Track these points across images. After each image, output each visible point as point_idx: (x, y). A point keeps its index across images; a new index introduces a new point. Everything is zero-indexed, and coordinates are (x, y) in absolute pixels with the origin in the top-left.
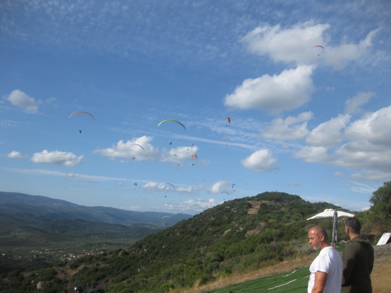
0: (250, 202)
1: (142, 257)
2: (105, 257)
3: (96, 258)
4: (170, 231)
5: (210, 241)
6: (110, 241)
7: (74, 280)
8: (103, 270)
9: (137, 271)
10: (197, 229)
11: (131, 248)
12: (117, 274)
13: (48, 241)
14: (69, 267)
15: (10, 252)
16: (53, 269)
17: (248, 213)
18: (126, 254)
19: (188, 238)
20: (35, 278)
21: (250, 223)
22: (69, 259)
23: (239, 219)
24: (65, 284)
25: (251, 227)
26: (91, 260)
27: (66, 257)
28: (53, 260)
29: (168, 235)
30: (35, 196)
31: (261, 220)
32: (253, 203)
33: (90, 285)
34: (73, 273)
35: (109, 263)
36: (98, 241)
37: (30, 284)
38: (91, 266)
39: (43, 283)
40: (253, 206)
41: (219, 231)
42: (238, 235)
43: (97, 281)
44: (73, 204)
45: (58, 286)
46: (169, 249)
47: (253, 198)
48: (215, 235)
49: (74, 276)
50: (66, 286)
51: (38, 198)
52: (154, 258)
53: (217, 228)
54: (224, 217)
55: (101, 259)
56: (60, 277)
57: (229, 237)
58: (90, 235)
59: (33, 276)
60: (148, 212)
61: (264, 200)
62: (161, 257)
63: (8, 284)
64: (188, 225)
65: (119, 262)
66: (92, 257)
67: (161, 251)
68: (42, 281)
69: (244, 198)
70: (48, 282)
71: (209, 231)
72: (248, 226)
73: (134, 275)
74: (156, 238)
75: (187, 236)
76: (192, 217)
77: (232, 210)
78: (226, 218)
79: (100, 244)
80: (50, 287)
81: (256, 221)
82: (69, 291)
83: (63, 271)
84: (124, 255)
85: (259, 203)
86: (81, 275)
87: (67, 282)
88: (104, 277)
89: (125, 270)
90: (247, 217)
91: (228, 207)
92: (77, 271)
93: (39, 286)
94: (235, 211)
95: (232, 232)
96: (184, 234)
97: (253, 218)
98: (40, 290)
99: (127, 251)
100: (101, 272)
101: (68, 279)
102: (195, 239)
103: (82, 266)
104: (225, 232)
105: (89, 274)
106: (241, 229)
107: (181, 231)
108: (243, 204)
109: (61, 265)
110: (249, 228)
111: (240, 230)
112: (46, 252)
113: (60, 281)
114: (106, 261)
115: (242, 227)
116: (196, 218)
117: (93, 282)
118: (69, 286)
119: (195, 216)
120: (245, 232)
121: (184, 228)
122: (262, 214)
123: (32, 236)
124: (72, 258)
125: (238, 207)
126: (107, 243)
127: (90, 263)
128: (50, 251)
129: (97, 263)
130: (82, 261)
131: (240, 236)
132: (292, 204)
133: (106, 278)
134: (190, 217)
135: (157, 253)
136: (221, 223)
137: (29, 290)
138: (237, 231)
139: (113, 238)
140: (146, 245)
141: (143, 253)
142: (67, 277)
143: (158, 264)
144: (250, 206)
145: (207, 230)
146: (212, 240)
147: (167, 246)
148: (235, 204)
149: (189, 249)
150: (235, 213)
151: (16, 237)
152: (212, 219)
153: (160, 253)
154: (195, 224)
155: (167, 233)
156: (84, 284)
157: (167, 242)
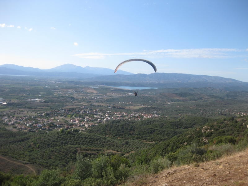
13: (226, 104)
15: (205, 110)
22: (242, 115)
27: (239, 114)
30: (214, 77)
37: (242, 125)
51: (216, 78)
59: (243, 121)
112: (226, 111)
123: (216, 101)
124: (244, 115)
128: (229, 110)
151: (206, 101)
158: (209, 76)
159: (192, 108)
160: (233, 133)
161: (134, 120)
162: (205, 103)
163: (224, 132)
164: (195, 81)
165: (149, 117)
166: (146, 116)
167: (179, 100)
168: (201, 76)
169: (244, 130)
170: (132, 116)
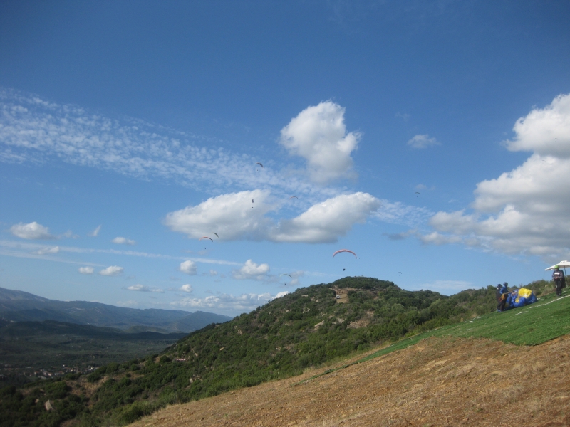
1: (192, 364)
2: (137, 365)
3: (124, 367)
4: (227, 328)
5: (299, 338)
6: (100, 351)
7: (97, 397)
8: (138, 382)
9: (189, 381)
10: (267, 325)
12: (159, 387)
14: (86, 380)
16: (65, 383)
17: (339, 301)
18: (168, 360)
19: (256, 337)
20: (39, 396)
21: (354, 313)
24: (85, 403)
25: (356, 317)
26: (117, 370)
28: (18, 379)
29: (225, 334)
32: (337, 291)
33: (122, 403)
34: (94, 387)
35: (145, 372)
37: (34, 403)
38: (120, 378)
39: (53, 402)
41: (305, 325)
43: (132, 396)
45: (76, 405)
46: (232, 352)
48: (301, 330)
49: (95, 391)
50: (87, 405)
52: (211, 365)
53: (300, 322)
54: (304, 308)
55: (131, 367)
56: (75, 393)
57: (323, 330)
58: (69, 342)
59: (37, 393)
60: (152, 310)
62: (221, 362)
64: (252, 321)
65: (159, 371)
67: (219, 355)
68: (51, 400)
70: (60, 400)
71: (287, 326)
73: (186, 386)
74: (208, 338)
75: (255, 334)
77: (312, 300)
79: (86, 357)
80: (65, 407)
82: (93, 411)
83: (78, 386)
84: (164, 362)
85: (344, 290)
86: (106, 389)
87: (87, 400)
88: (141, 391)
89: (170, 381)
91: (305, 296)
92: (100, 385)
93: (48, 405)
94: (317, 301)
95: (326, 325)
96: (249, 331)
97: (354, 307)
98: (50, 411)
99: (167, 356)
100: (136, 386)
101: (88, 395)
102: (267, 337)
103: (105, 379)
104: (316, 326)
105: (119, 387)
106: (341, 320)
107: (245, 327)
108: (324, 291)
109: (74, 378)
110: (351, 318)
111: (338, 322)
112: (6, 369)
113: (77, 399)
114: (140, 371)
115: (341, 318)
116: (261, 311)
117: (127, 398)
118: (92, 406)
120: (347, 323)
121: (247, 323)
124: (47, 376)
125: (320, 296)
126: (96, 355)
127: (117, 374)
129: (126, 373)
130: (104, 371)
131: (340, 329)
132: (387, 293)
133: (143, 394)
136: (302, 315)
137: (35, 412)
138: (334, 323)
140: (195, 347)
141: (193, 358)
142: (85, 393)
145: (283, 326)
146: (302, 336)
147: (227, 347)
148: (315, 292)
149: (267, 349)
150: (319, 303)
152: (287, 311)
153: (218, 357)
154: (262, 318)
155: (223, 331)
156: (113, 402)
157: (226, 343)
169: (39, 415)
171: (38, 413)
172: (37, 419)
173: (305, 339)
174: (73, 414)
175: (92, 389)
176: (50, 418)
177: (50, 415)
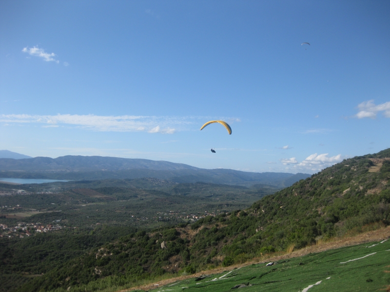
0: (371, 159)
1: (260, 218)
2: (224, 218)
3: (215, 219)
4: (288, 192)
5: (328, 201)
6: (230, 202)
7: (195, 241)
8: (222, 230)
9: (255, 231)
10: (316, 189)
11: (249, 209)
12: (235, 235)
14: (190, 228)
15: (138, 213)
16: (176, 230)
17: (369, 171)
18: (245, 214)
19: (306, 198)
20: (159, 238)
21: (371, 182)
22: (192, 219)
23: (358, 178)
24: (187, 244)
25: (372, 186)
26: (211, 221)
27: (189, 218)
28: (177, 221)
29: (286, 195)
30: (158, 161)
31: (382, 178)
32: (375, 161)
33: (210, 245)
35: (228, 224)
36: (219, 203)
37: (155, 243)
38: (212, 227)
39: (166, 243)
40: (374, 164)
42: (358, 194)
43: (216, 241)
44: (194, 167)
45: (180, 246)
46: (287, 209)
47: (375, 155)
48: (333, 195)
49: (194, 236)
50: (188, 246)
51: (160, 163)
52: (272, 219)
53: (336, 188)
54: (343, 176)
55: (220, 219)
56: (181, 237)
57: (348, 196)
58: (211, 196)
59: (158, 236)
60: (267, 173)
61: (387, 157)
62: (278, 217)
63: (135, 243)
64: (306, 185)
65: (238, 222)
66: (212, 218)
67: (278, 212)
68: (165, 241)
69: (365, 156)
70: (171, 242)
71: (328, 190)
72: (369, 185)
73: (253, 235)
74: (273, 198)
75: (305, 196)
76: (310, 177)
77: (352, 169)
78: (345, 176)
79: (221, 206)
80: (173, 246)
81: (377, 180)
82: (190, 250)
84: (242, 216)
85: (382, 160)
86: (201, 235)
87: (189, 242)
88: (223, 237)
89: (243, 230)
90: (368, 175)
91: (347, 166)
92: (198, 232)
93: (162, 245)
94: (355, 170)
95: (351, 191)
96: (302, 194)
97: (374, 177)
98: (163, 249)
99: (245, 211)
100: (221, 233)
101: (189, 239)
102: (313, 198)
103: (202, 227)
104: (344, 192)
105: (209, 234)
106: (361, 188)
107: (299, 191)
108: (364, 162)
109: (183, 226)
110: (369, 187)
111: (359, 189)
112: (170, 214)
113: (182, 242)
114: (225, 222)
115: (362, 186)
116: (314, 177)
117: (213, 242)
118: (191, 246)
119: (313, 175)
120: (365, 191)
121: (302, 188)
122: (385, 172)
123: (157, 198)
124: (195, 219)
125: (358, 166)
126: (228, 205)
127: (210, 224)
128: (174, 212)
129: (216, 223)
130: (202, 222)
131: (360, 195)
133: (225, 239)
134: (307, 177)
135: (275, 214)
136: (340, 182)
137: (155, 249)
138: (356, 190)
139: (233, 199)
140: (263, 206)
141: (260, 215)
142: (188, 237)
143: (276, 225)
144: (371, 164)
145: (326, 190)
146: (331, 200)
147: (284, 206)
148: (356, 162)
149: (307, 209)
150: (355, 172)
151: (142, 199)
152: (331, 178)
153: (277, 213)
154: (313, 184)
155: (285, 193)
156: (204, 244)
157: (285, 202)
158: (150, 161)
159: (119, 211)
160: (140, 257)
161: (19, 236)
162: (141, 202)
163: (127, 255)
164: (129, 169)
165: (45, 230)
166: (40, 229)
167: (100, 200)
168: (139, 160)
170: (15, 230)
171: (156, 250)
172: (155, 254)
173: (332, 203)
174: (178, 251)
175: (193, 234)
176: (163, 254)
177: (162, 252)
